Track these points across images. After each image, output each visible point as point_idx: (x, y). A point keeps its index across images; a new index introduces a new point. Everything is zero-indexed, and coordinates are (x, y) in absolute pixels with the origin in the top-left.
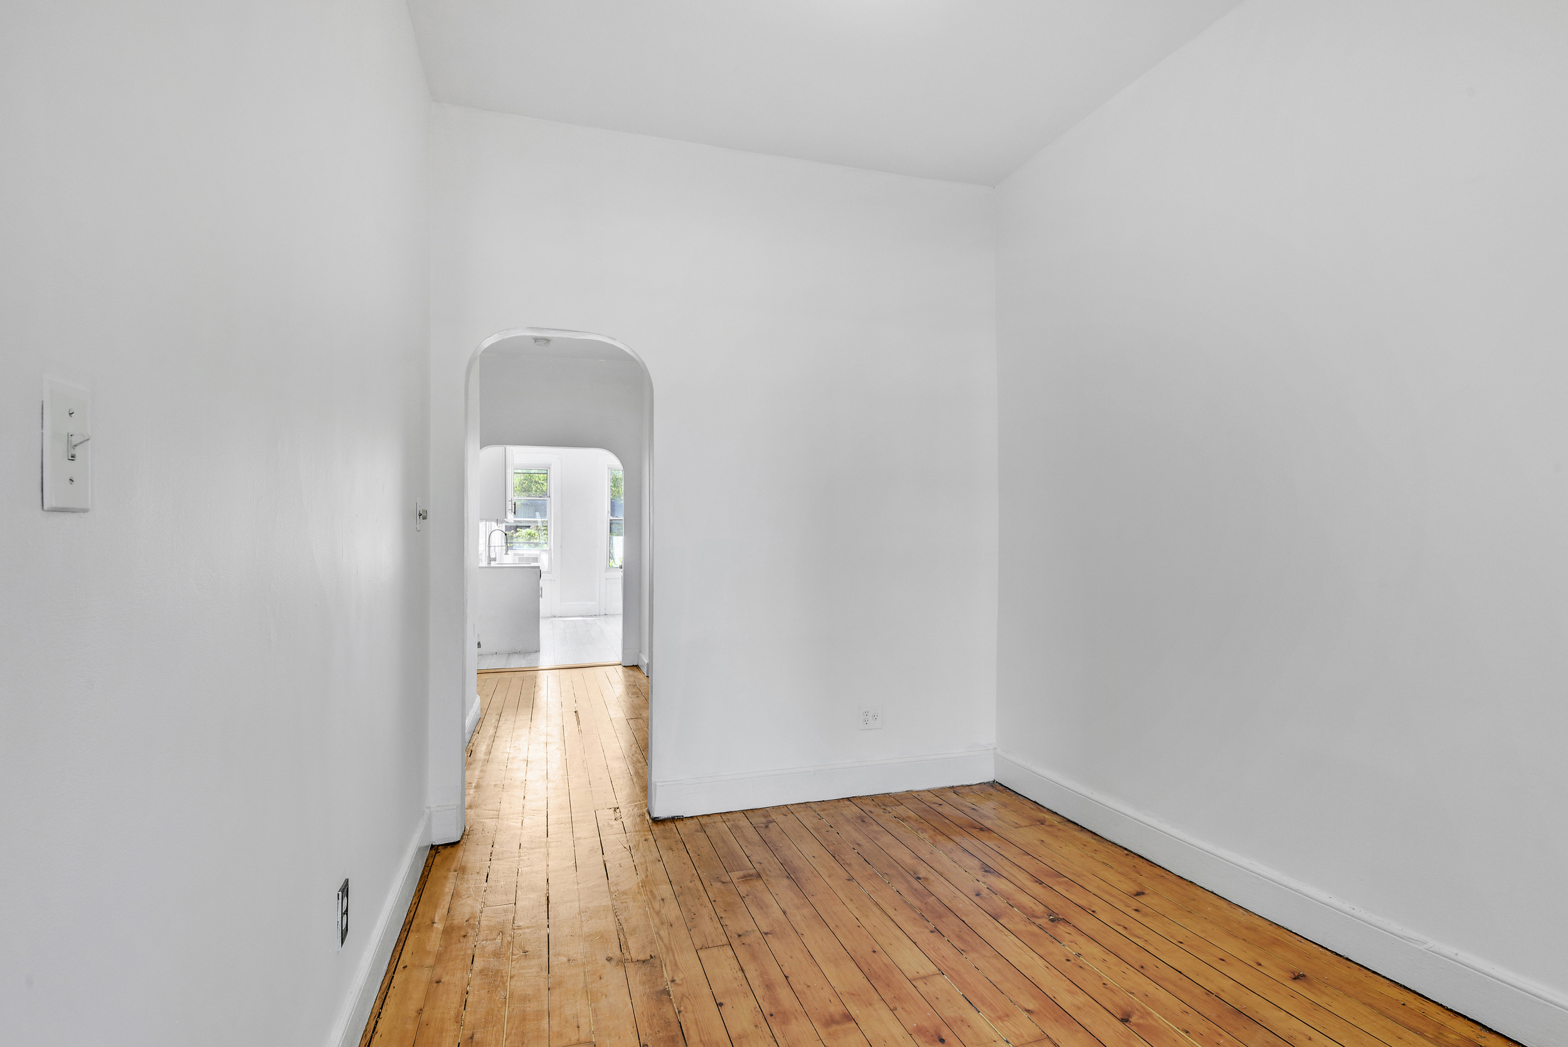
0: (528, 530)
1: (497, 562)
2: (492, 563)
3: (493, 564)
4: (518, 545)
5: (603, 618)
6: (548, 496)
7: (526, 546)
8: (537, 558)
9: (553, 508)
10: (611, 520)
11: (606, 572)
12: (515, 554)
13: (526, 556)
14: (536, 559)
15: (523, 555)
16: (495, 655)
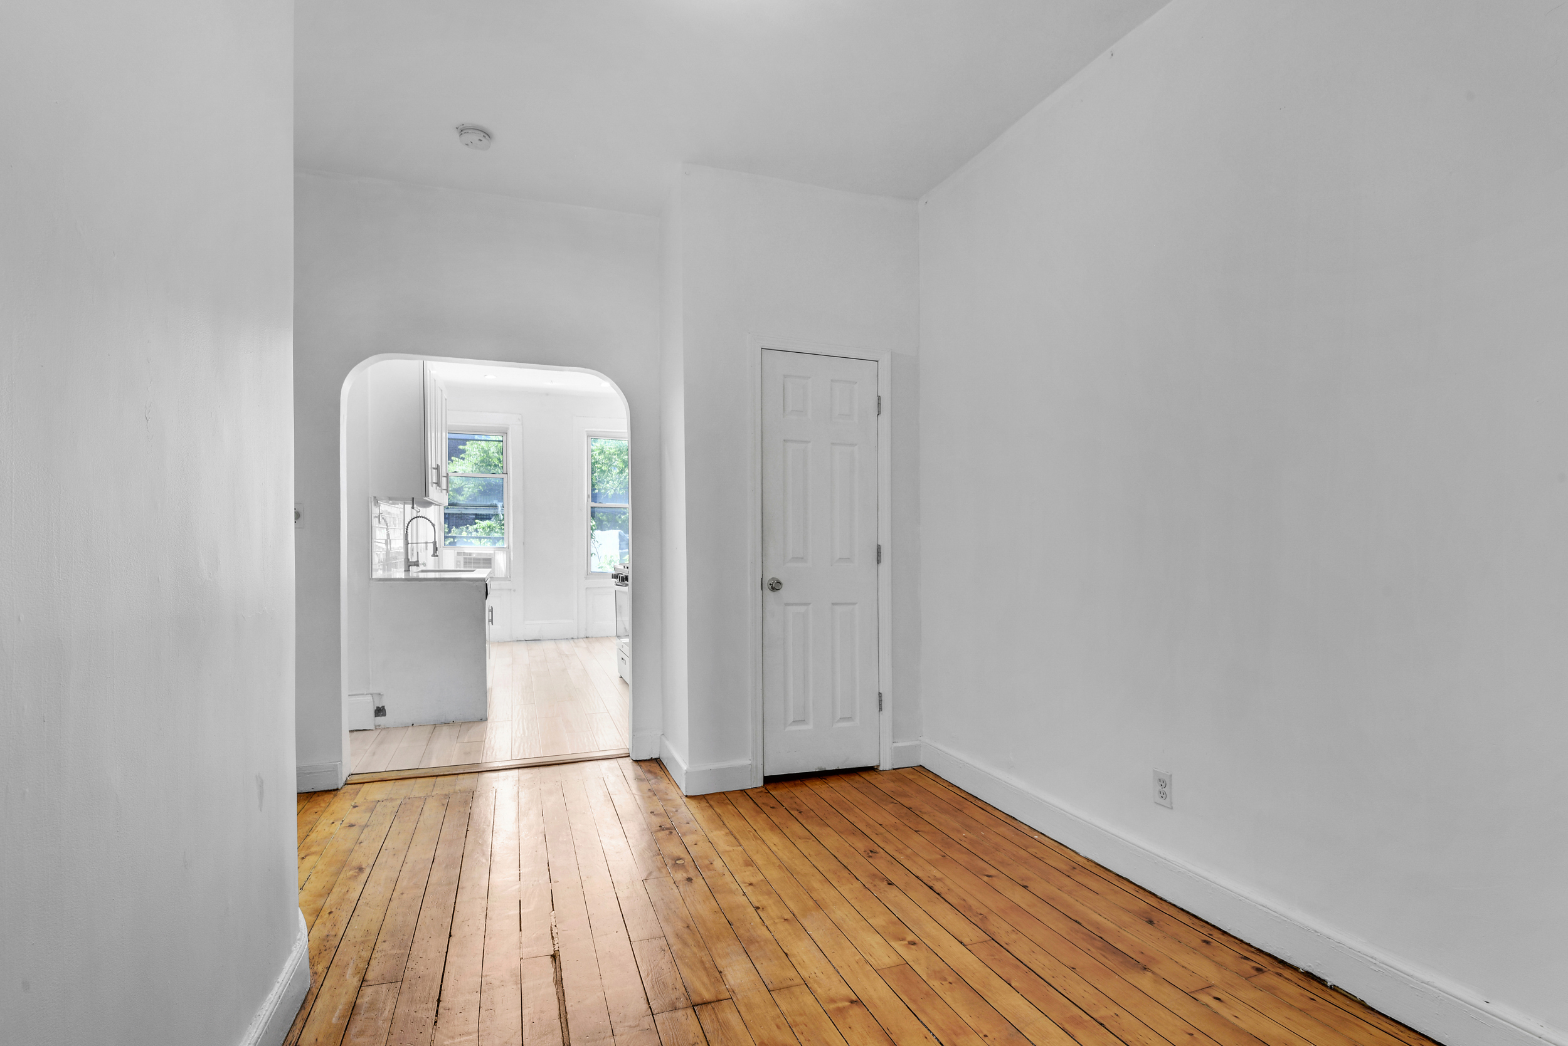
0: (487, 522)
1: (422, 568)
2: (413, 569)
3: (414, 572)
4: (465, 540)
5: (582, 643)
6: (505, 472)
7: (476, 542)
8: (490, 559)
9: (511, 492)
10: (592, 507)
11: (586, 578)
12: (459, 554)
13: (474, 556)
14: (487, 562)
15: (470, 554)
16: (410, 728)
